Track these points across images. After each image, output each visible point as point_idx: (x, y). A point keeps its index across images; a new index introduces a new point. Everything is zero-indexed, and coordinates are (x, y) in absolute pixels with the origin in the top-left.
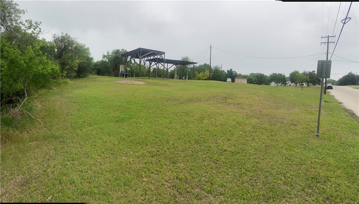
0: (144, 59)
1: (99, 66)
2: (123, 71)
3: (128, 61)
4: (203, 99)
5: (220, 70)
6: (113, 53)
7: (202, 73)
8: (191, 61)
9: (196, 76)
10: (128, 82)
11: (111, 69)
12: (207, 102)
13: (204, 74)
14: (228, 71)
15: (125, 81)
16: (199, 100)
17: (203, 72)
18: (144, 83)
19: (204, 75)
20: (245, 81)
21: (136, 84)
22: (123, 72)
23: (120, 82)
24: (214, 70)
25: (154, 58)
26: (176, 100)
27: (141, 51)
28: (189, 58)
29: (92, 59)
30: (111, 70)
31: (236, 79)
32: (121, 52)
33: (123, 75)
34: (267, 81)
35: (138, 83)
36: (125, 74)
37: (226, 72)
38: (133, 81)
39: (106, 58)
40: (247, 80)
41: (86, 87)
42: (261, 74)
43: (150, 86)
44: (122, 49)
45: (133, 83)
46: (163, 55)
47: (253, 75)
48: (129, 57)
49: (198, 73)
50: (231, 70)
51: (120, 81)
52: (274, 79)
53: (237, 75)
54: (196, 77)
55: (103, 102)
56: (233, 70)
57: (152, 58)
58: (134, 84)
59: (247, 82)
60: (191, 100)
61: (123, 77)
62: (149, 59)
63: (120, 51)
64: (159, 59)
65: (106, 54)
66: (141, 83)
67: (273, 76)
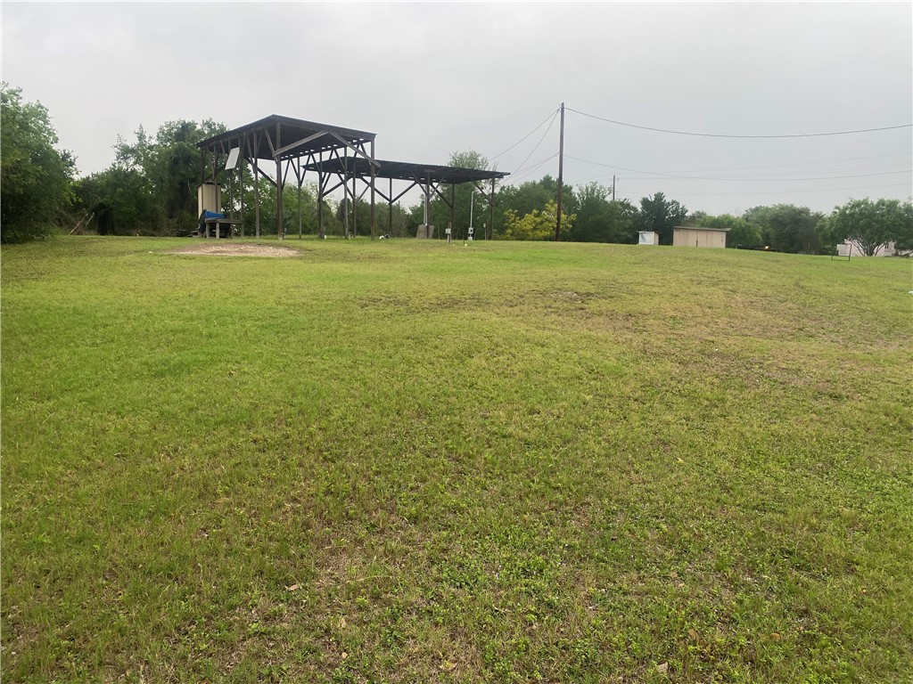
0: (295, 160)
1: (102, 194)
2: (211, 209)
3: (231, 170)
4: (494, 300)
5: (609, 199)
6: (165, 136)
7: (532, 216)
8: (489, 168)
9: (507, 228)
10: (230, 252)
11: (157, 206)
12: (510, 309)
13: (538, 220)
14: (645, 202)
15: (214, 249)
16: (479, 301)
17: (535, 211)
18: (291, 253)
19: (542, 223)
20: (719, 240)
21: (259, 258)
22: (210, 215)
23: (195, 253)
24: (583, 202)
25: (334, 156)
26: (397, 302)
27: (279, 128)
28: (480, 158)
29: (66, 161)
30: (161, 208)
31: (677, 235)
32: (201, 133)
33: (213, 226)
34: (820, 239)
35: (269, 252)
36: (220, 221)
37: (635, 209)
38: (250, 248)
39: (131, 161)
40: (724, 235)
41: (39, 275)
42: (795, 210)
43: (314, 262)
44: (206, 119)
45: (249, 255)
46: (367, 146)
47: (760, 213)
48: (235, 154)
49: (517, 215)
50: (659, 197)
51: (192, 250)
52: (852, 227)
53: (683, 215)
54: (509, 231)
55: (107, 325)
56: (668, 199)
57: (326, 156)
58: (251, 258)
59: (728, 245)
60: (452, 304)
61: (213, 235)
62: (318, 161)
63: (199, 127)
64: (353, 160)
65: (132, 142)
66: (282, 252)
67: (851, 215)
